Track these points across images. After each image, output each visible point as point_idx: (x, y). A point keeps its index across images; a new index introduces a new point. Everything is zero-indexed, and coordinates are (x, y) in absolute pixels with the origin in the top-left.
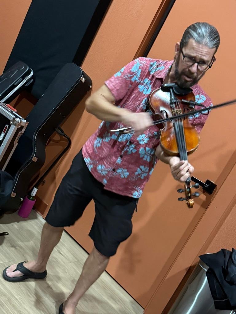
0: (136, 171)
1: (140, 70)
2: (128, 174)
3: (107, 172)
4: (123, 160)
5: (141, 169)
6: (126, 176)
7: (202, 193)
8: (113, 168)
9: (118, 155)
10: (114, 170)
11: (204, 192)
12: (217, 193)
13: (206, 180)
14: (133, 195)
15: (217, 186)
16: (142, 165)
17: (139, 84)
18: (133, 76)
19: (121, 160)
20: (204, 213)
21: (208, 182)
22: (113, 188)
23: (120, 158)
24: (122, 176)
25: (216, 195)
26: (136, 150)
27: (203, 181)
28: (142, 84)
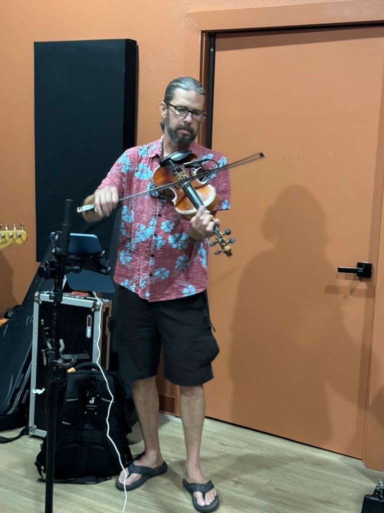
0: (176, 265)
1: (128, 158)
2: (168, 272)
3: (145, 282)
4: (156, 258)
5: (180, 261)
6: (167, 276)
7: (359, 281)
8: (148, 274)
9: (148, 256)
10: (151, 275)
11: (361, 280)
12: (377, 272)
13: (357, 264)
14: (184, 294)
15: (373, 264)
16: (179, 256)
17: (134, 172)
18: (122, 167)
19: (154, 260)
20: (374, 304)
21: (360, 265)
22: (158, 297)
23: (151, 258)
24: (163, 278)
25: (376, 276)
26: (165, 241)
27: (354, 267)
28: (137, 171)
